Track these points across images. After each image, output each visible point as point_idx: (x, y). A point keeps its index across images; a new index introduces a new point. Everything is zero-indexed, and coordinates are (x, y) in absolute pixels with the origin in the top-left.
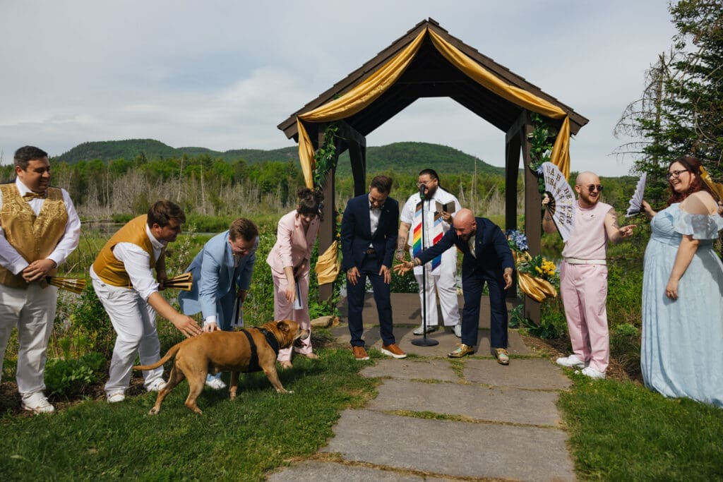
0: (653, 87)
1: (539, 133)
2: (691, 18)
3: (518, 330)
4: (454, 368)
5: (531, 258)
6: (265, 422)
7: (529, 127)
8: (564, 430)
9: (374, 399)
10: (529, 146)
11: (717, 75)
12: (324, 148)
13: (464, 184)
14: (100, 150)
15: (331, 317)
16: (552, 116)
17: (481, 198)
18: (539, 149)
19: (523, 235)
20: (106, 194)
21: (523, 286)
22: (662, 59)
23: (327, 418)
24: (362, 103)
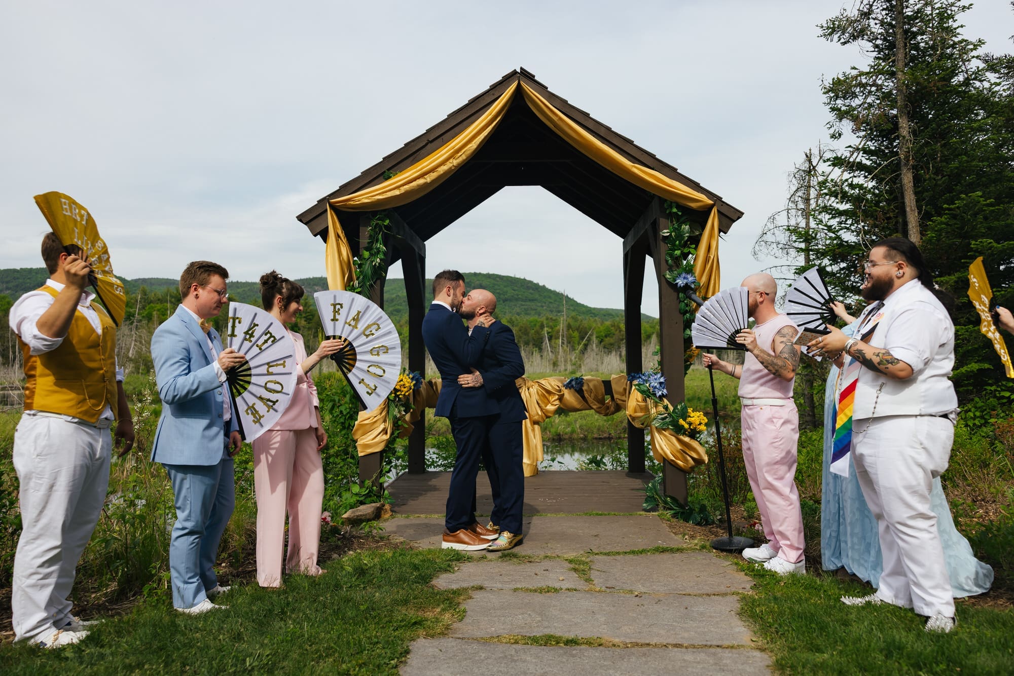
0: (800, 193)
1: (678, 230)
2: (848, 101)
3: (656, 513)
4: (575, 570)
5: (671, 408)
6: (283, 668)
7: (662, 221)
8: (762, 650)
9: (461, 620)
10: (664, 248)
11: (883, 173)
12: (369, 249)
13: (550, 330)
14: (7, 282)
15: (378, 505)
16: (693, 205)
17: (573, 349)
18: (678, 252)
19: (659, 375)
20: (14, 347)
21: (662, 449)
22: (809, 158)
23: (389, 655)
24: (426, 184)
